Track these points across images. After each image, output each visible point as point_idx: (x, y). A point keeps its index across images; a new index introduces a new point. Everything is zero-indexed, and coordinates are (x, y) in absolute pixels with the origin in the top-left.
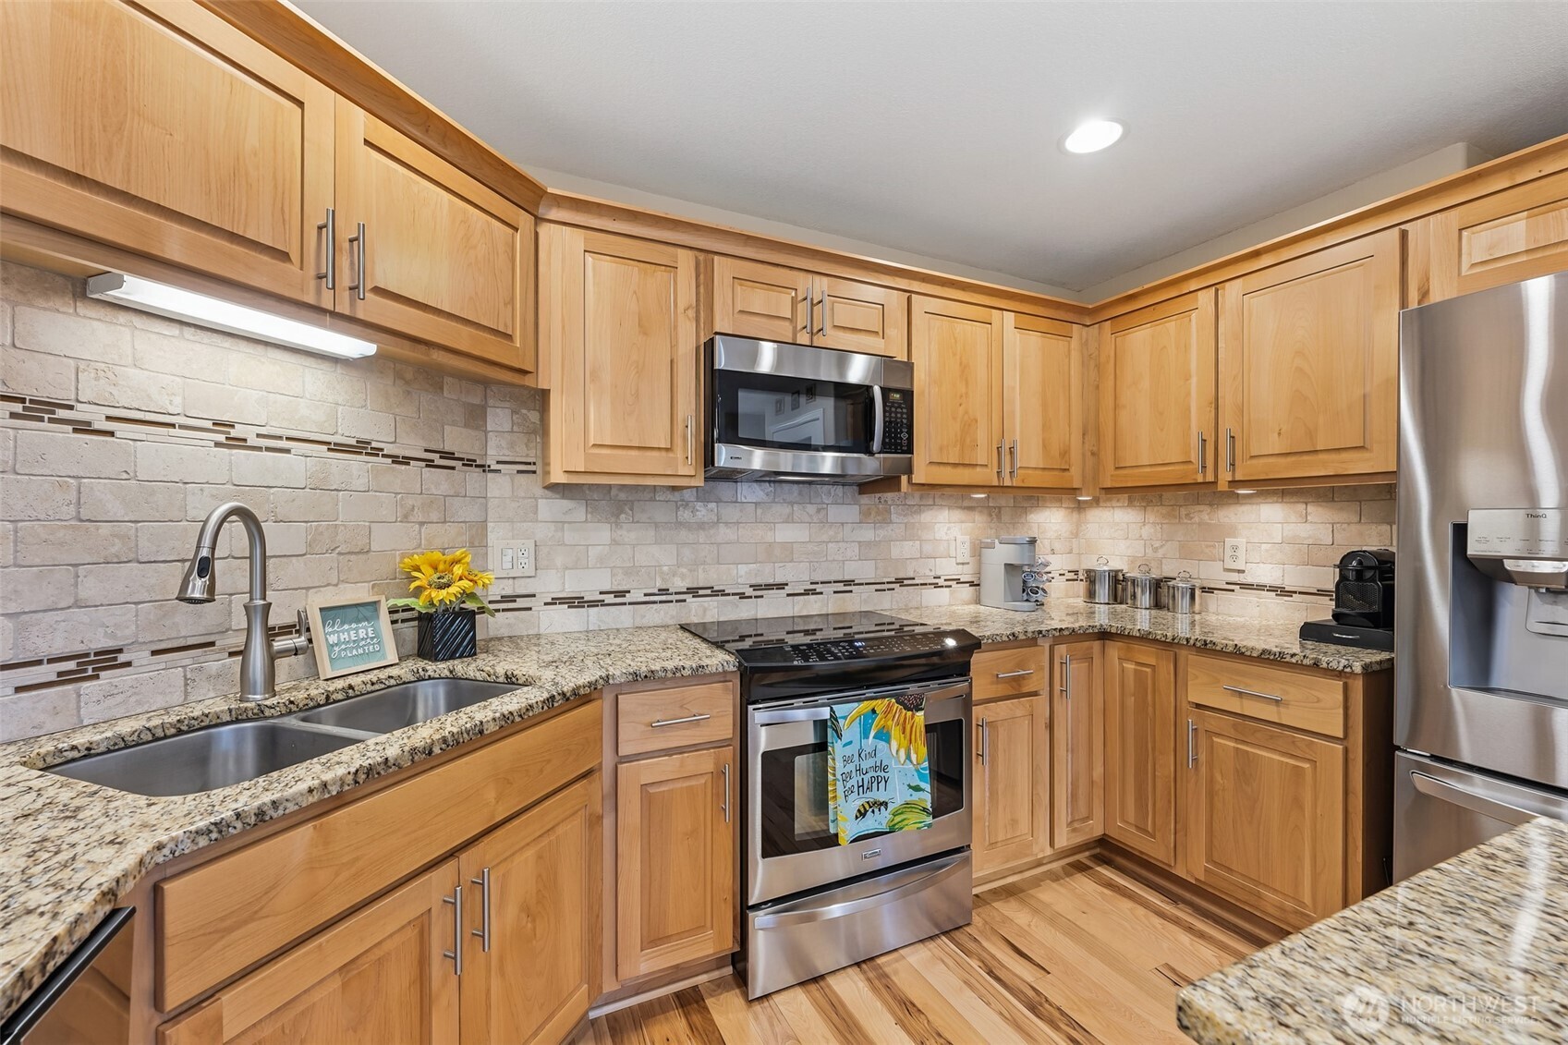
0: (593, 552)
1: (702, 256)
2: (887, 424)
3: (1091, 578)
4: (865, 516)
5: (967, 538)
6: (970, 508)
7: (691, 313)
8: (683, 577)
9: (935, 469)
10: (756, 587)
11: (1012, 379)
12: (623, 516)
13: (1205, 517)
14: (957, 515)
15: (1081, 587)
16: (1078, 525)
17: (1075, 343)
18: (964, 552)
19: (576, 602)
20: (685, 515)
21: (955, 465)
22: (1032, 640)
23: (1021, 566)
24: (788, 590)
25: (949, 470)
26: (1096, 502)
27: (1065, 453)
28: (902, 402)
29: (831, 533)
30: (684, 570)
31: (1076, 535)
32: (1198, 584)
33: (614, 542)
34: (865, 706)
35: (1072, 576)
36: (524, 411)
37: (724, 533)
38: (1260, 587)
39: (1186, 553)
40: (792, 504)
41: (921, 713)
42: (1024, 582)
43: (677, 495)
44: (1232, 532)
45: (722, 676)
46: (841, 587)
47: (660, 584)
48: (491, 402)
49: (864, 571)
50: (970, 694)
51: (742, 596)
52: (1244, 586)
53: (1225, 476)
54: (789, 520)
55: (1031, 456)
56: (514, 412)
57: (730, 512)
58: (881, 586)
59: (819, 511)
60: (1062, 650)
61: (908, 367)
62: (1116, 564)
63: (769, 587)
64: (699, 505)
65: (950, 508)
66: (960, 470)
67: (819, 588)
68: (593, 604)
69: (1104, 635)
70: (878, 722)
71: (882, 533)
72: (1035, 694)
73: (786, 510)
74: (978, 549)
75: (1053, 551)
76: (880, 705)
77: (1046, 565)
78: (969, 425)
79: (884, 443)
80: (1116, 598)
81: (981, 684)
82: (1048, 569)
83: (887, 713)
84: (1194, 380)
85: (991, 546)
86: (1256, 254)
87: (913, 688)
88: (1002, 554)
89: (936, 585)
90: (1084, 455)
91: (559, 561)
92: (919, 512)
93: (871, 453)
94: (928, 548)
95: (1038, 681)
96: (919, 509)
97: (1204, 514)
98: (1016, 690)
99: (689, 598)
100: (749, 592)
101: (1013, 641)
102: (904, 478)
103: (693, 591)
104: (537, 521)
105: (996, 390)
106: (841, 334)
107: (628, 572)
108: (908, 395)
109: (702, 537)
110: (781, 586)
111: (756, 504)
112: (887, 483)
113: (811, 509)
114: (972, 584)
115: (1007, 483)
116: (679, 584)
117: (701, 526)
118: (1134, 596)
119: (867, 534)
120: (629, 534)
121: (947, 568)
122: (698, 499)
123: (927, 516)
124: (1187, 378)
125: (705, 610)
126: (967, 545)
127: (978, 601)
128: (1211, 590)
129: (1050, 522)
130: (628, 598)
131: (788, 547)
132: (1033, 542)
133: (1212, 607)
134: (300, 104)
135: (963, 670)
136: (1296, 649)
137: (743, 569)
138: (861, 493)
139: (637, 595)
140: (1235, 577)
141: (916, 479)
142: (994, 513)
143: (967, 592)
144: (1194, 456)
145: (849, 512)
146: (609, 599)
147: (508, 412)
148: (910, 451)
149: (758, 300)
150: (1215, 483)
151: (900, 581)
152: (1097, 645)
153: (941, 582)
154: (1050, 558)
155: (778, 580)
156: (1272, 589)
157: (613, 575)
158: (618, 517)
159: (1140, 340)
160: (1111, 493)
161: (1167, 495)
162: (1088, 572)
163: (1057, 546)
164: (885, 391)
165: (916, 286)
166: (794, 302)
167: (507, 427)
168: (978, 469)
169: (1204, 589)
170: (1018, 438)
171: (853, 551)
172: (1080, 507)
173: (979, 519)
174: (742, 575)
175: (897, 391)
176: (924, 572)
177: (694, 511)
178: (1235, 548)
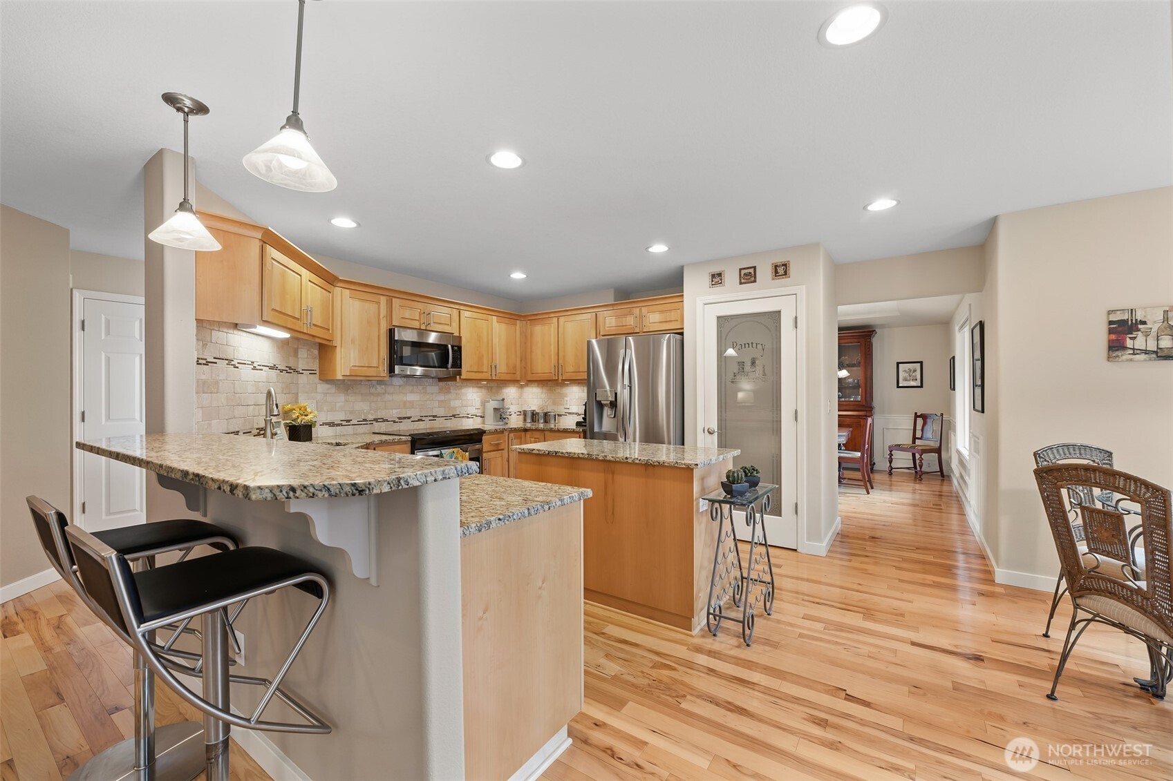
0: (338, 405)
1: (388, 298)
2: (453, 358)
3: (525, 413)
4: (441, 390)
5: (479, 399)
6: (481, 387)
7: (385, 319)
8: (372, 414)
9: (470, 374)
10: (399, 418)
11: (496, 341)
12: (349, 391)
13: (559, 390)
14: (475, 390)
15: (521, 417)
16: (521, 394)
17: (518, 327)
18: (478, 404)
19: (331, 424)
20: (373, 390)
21: (476, 372)
22: (502, 431)
23: (500, 409)
24: (412, 419)
25: (473, 373)
26: (527, 385)
27: (515, 367)
28: (458, 350)
29: (428, 397)
30: (372, 412)
31: (520, 397)
32: (557, 413)
33: (346, 401)
34: (451, 450)
35: (519, 413)
36: (312, 350)
37: (387, 397)
38: (573, 413)
39: (554, 403)
40: (413, 385)
41: (467, 453)
42: (501, 415)
43: (370, 383)
44: (566, 396)
45: (405, 442)
46: (431, 418)
47: (363, 417)
48: (300, 346)
49: (441, 412)
50: (482, 449)
51: (394, 422)
52: (570, 413)
53: (560, 378)
54: (412, 392)
55: (502, 368)
56: (308, 350)
57: (390, 389)
58: (447, 418)
59: (423, 388)
60: (512, 435)
61: (460, 338)
62: (533, 408)
63: (405, 418)
64: (378, 386)
65: (473, 387)
66: (477, 374)
67: (423, 419)
68: (338, 425)
69: (526, 430)
70: (455, 455)
71: (447, 397)
72: (503, 450)
73: (411, 388)
74: (484, 403)
75: (512, 404)
76: (455, 450)
77: (508, 409)
78: (480, 358)
79: (452, 365)
80: (533, 420)
81: (486, 447)
82: (509, 411)
83: (457, 453)
84: (552, 346)
85: (489, 402)
86: (567, 311)
87: (465, 446)
88: (493, 404)
89: (468, 418)
90: (521, 368)
91: (325, 409)
92: (461, 389)
93: (447, 368)
94: (464, 403)
95: (504, 446)
96: (461, 387)
97: (558, 390)
98: (497, 448)
99: (374, 422)
100: (397, 420)
101: (496, 432)
102: (458, 377)
103: (376, 420)
104: (317, 393)
105: (490, 345)
106: (436, 325)
107: (352, 412)
108: (460, 348)
109: (379, 398)
110: (409, 418)
111: (400, 386)
112: (452, 378)
113: (420, 388)
114: (481, 417)
115: (494, 378)
116: (371, 417)
117: (378, 394)
118: (538, 420)
119: (442, 397)
120: (351, 398)
121: (472, 411)
122: (378, 384)
123: (464, 390)
124: (551, 345)
125: (381, 427)
126: (479, 402)
127: (484, 423)
128: (561, 415)
129: (511, 392)
130: (351, 423)
131: (411, 402)
132: (503, 400)
133: (561, 421)
134: (300, 275)
135: (480, 441)
136: (575, 428)
137: (395, 411)
138: (439, 381)
139: (354, 422)
140: (567, 411)
141: (462, 377)
142: (489, 389)
143: (479, 420)
144: (553, 371)
145: (435, 389)
146: (344, 423)
147: (306, 350)
148: (461, 367)
149: (407, 314)
150: (558, 380)
151: (454, 416)
152: (523, 433)
153: (469, 416)
154: (511, 406)
155: (408, 416)
156: (576, 414)
157: (346, 414)
158: (347, 391)
159: (538, 329)
160: (530, 382)
161: (549, 383)
162: (524, 411)
163: (513, 402)
164: (452, 347)
165: (462, 308)
166: (420, 314)
167: (306, 356)
168: (484, 374)
169: (558, 415)
170: (498, 362)
171: (436, 404)
172: (522, 387)
173: (484, 391)
174: (394, 413)
175: (456, 346)
176: (463, 412)
177: (376, 389)
178: (567, 401)
